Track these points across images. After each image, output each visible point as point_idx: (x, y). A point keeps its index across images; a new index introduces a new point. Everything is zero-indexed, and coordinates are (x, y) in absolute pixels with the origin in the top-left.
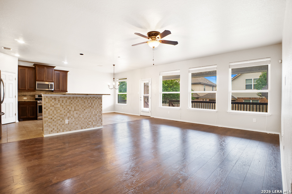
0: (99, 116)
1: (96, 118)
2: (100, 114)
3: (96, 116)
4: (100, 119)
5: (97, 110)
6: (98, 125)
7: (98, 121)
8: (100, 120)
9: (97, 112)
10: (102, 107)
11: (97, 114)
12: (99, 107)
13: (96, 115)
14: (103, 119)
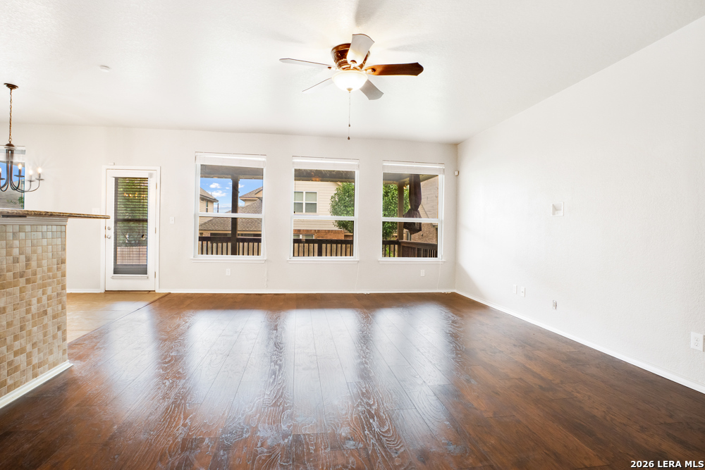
0: (54, 317)
1: (45, 326)
2: (60, 307)
3: (46, 320)
4: (59, 329)
5: (49, 290)
6: (51, 358)
7: (50, 340)
8: (60, 333)
9: (49, 298)
10: (64, 275)
11: (50, 310)
12: (54, 277)
13: (45, 313)
14: (68, 328)
